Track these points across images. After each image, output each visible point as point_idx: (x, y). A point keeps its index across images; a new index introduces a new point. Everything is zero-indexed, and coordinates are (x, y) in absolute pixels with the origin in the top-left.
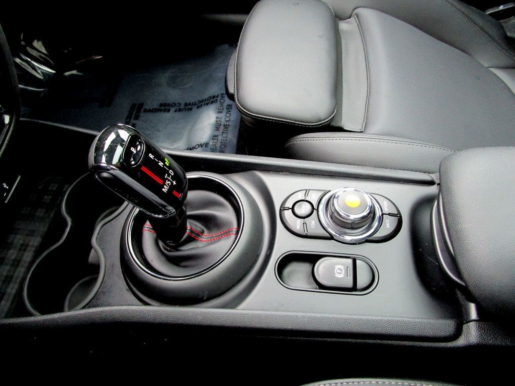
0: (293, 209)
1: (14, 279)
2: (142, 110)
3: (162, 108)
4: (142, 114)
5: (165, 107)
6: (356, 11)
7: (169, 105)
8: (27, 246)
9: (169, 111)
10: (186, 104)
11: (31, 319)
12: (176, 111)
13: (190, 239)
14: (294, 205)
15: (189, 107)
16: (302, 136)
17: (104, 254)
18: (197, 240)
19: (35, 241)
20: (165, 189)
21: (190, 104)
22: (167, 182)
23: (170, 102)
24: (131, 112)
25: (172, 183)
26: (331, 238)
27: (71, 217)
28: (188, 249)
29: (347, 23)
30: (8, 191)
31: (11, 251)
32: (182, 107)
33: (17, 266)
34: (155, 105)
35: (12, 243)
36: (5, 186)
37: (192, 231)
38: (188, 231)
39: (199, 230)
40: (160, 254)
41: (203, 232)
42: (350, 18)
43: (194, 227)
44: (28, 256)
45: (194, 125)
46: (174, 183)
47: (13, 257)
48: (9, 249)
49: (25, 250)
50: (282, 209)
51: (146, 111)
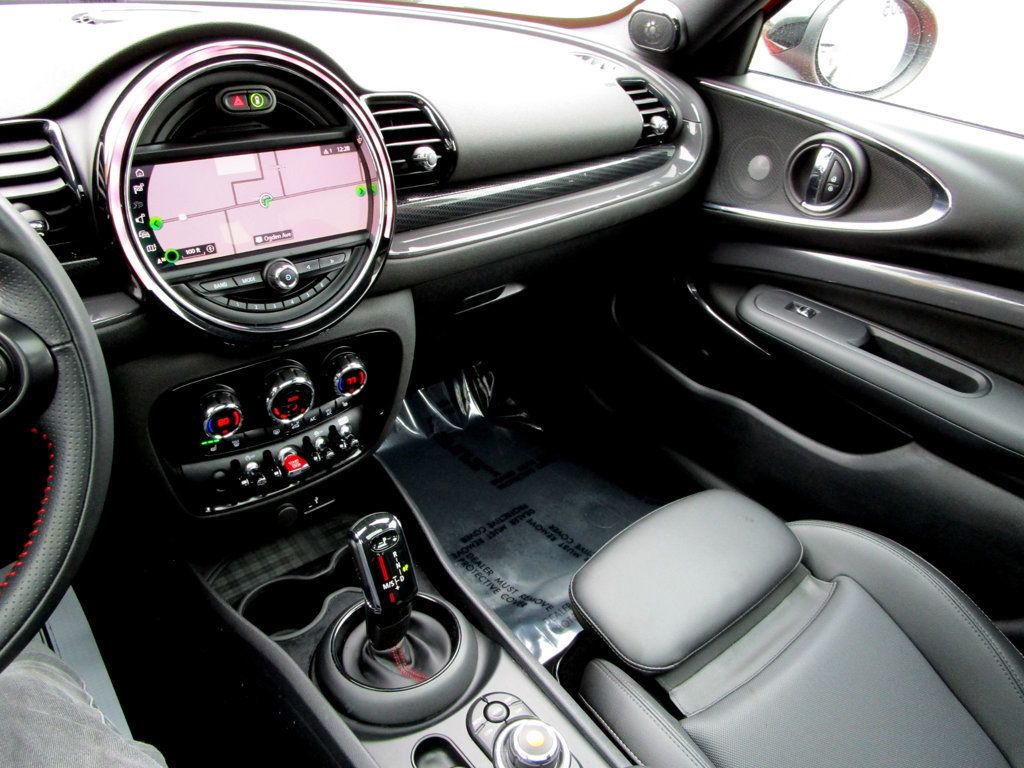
0: (489, 704)
1: (254, 580)
2: (528, 518)
3: (549, 530)
4: (523, 522)
5: (553, 532)
6: (841, 578)
7: (560, 533)
8: (288, 562)
9: (553, 539)
10: (578, 547)
11: (233, 611)
12: (560, 546)
13: (390, 658)
14: (492, 703)
15: (578, 552)
16: (606, 663)
17: (326, 614)
18: (397, 666)
19: (297, 563)
20: (386, 586)
21: (583, 549)
22: (391, 582)
23: (564, 531)
24: (514, 512)
25: (395, 586)
26: (492, 759)
27: (337, 565)
28: (380, 665)
29: (817, 584)
30: (315, 505)
31: (273, 556)
32: (572, 546)
33: (266, 572)
34: (546, 523)
35: (280, 550)
36: (316, 500)
37: (398, 652)
38: (394, 648)
39: (407, 658)
40: (358, 649)
41: (409, 663)
42: (830, 581)
43: (403, 650)
44: (281, 570)
45: (560, 576)
46: (398, 588)
47: (271, 562)
48: (275, 553)
49: (283, 564)
50: (483, 699)
51: (530, 522)
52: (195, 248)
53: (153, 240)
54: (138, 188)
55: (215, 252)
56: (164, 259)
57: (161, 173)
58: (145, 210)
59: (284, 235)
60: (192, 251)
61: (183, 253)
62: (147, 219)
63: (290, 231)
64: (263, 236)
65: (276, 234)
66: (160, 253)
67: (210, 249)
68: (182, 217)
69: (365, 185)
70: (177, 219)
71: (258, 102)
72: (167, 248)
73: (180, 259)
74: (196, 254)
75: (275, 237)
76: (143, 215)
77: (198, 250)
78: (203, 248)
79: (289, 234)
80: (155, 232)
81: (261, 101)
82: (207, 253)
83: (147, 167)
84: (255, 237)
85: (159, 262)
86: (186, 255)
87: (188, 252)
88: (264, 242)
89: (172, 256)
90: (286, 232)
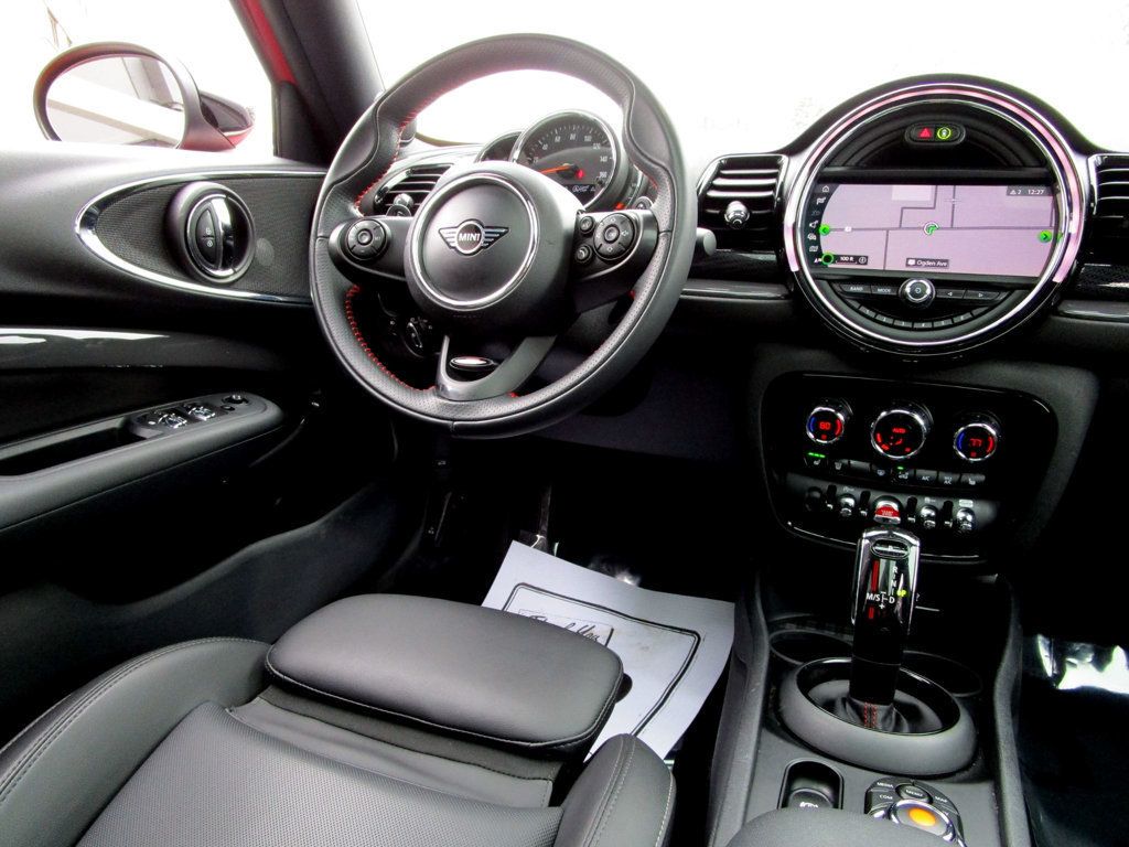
22: (877, 596)
25: (880, 602)
46: (882, 606)
52: (849, 256)
53: (817, 243)
54: (820, 201)
55: (866, 264)
56: (820, 260)
57: (844, 191)
58: (819, 218)
59: (939, 263)
60: (846, 259)
61: (837, 258)
62: (818, 225)
63: (946, 261)
64: (917, 260)
65: (931, 260)
66: (819, 254)
67: (862, 260)
68: (848, 229)
69: (1052, 231)
70: (842, 230)
71: (944, 134)
72: (825, 252)
73: (834, 262)
74: (849, 261)
75: (930, 263)
76: (816, 222)
77: (852, 259)
78: (856, 259)
79: (945, 264)
80: (821, 237)
81: (947, 134)
82: (859, 264)
83: (834, 185)
84: (908, 259)
85: (816, 261)
86: (840, 261)
87: (842, 258)
88: (916, 265)
89: (828, 259)
90: (942, 261)
